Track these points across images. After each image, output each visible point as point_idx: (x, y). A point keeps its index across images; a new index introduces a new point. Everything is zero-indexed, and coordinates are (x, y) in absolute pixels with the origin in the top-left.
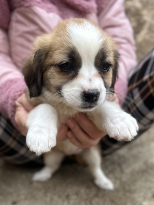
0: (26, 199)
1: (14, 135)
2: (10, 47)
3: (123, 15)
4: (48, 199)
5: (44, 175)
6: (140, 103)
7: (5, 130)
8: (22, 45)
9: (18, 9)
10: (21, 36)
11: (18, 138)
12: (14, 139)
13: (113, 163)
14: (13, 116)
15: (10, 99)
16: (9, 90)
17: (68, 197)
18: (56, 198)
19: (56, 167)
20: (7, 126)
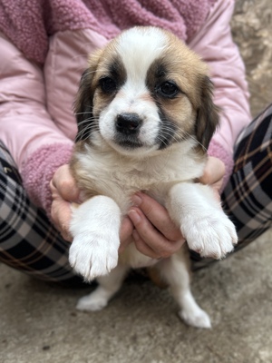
0: (64, 341)
1: (48, 234)
2: (46, 91)
3: (229, 40)
4: (102, 342)
5: (96, 301)
6: (255, 186)
7: (34, 227)
8: (65, 90)
9: (60, 33)
10: (64, 75)
11: (54, 240)
12: (49, 241)
13: (211, 282)
14: (49, 205)
15: (44, 179)
16: (44, 163)
17: (134, 339)
18: (115, 341)
19: (115, 288)
20: (37, 220)
